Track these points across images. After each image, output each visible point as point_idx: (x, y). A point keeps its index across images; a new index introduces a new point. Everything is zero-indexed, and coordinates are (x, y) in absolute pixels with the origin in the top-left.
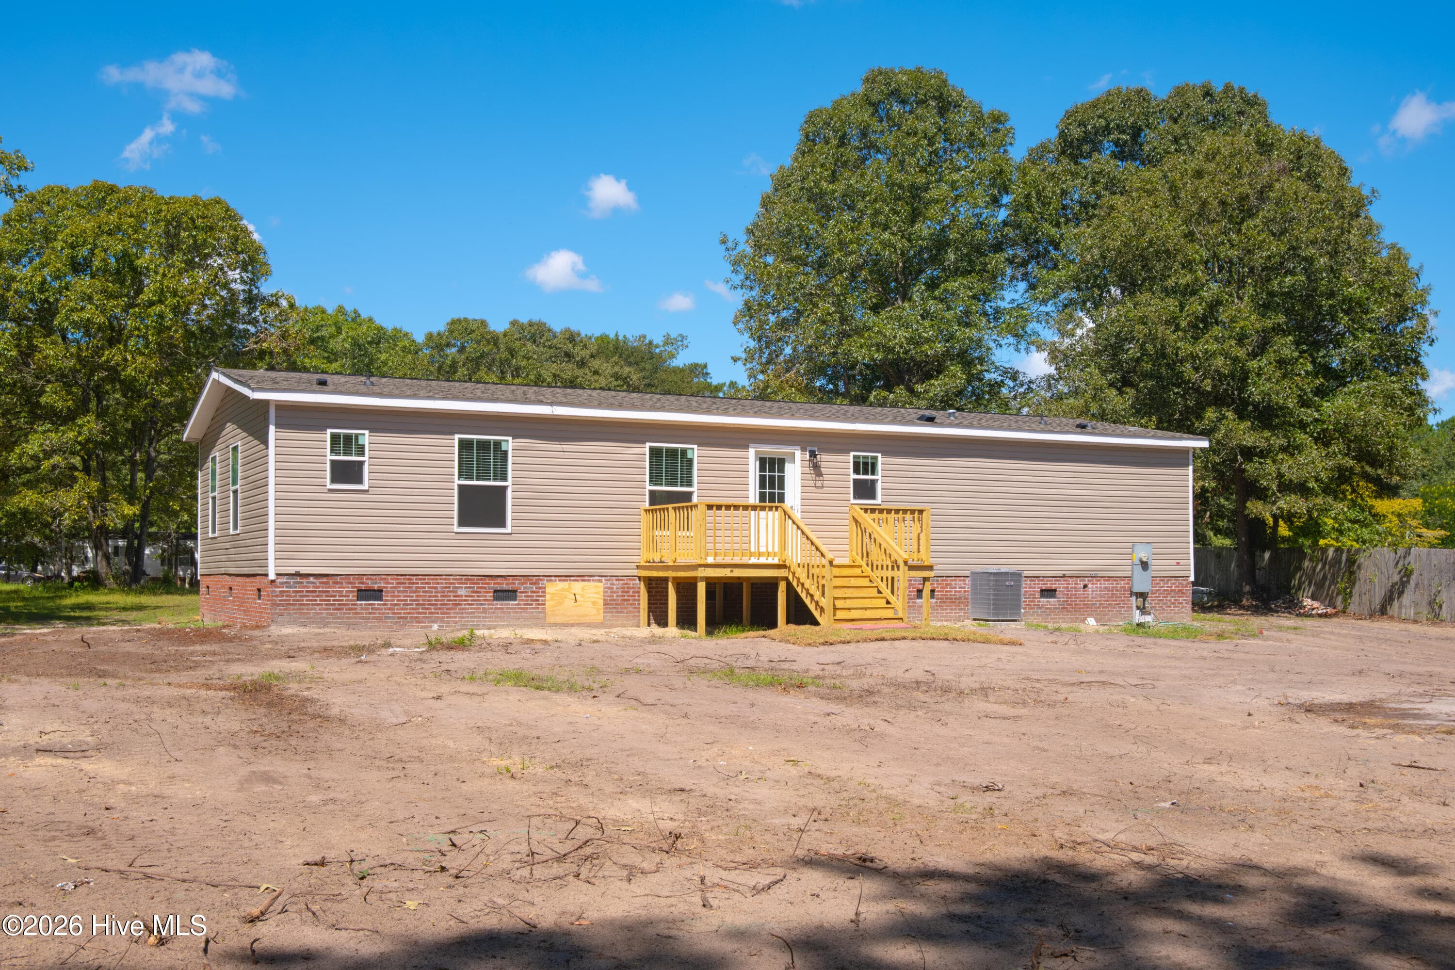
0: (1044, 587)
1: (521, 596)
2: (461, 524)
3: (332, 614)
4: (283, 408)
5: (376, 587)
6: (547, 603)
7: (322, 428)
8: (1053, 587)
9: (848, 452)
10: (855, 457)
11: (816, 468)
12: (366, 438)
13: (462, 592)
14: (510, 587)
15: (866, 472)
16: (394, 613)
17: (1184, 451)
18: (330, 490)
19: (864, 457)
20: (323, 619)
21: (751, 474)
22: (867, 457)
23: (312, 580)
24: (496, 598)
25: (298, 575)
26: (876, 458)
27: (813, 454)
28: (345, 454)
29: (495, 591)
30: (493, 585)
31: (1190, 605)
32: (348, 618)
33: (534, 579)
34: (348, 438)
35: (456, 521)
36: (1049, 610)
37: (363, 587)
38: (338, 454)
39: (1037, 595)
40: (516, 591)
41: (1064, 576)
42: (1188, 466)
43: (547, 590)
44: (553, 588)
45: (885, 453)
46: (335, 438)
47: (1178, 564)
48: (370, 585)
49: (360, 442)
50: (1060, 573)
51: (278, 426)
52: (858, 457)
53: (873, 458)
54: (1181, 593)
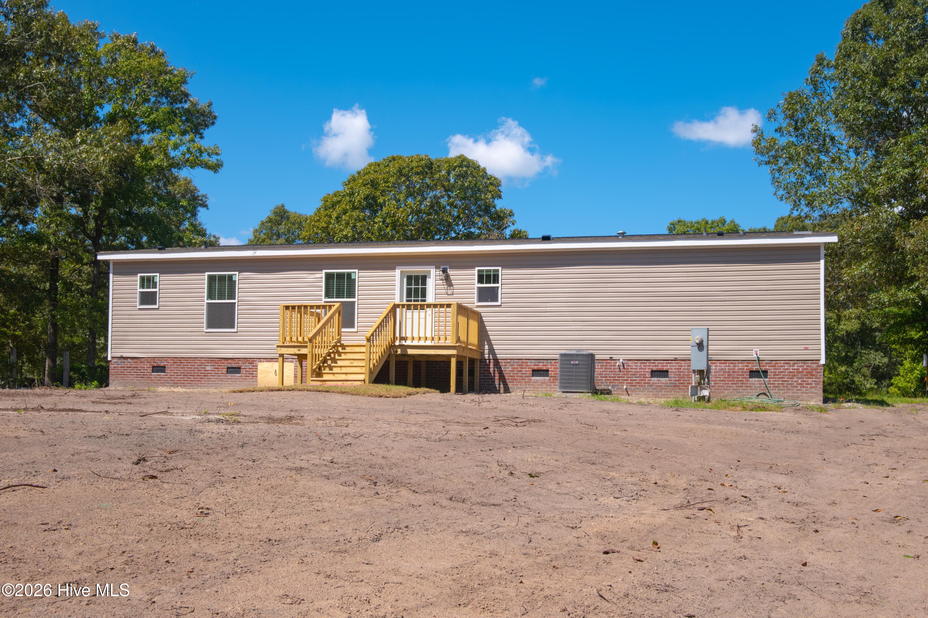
0: (655, 369)
1: (243, 371)
2: (209, 326)
3: (139, 380)
4: (119, 264)
5: (162, 365)
6: (259, 375)
7: (135, 274)
8: (665, 368)
9: (473, 267)
10: (479, 271)
11: (447, 279)
12: (157, 277)
13: (208, 368)
14: (236, 366)
15: (488, 282)
16: (171, 380)
17: (815, 248)
18: (140, 309)
19: (487, 271)
20: (134, 383)
21: (398, 287)
22: (490, 271)
23: (129, 360)
24: (228, 372)
25: (122, 357)
26: (498, 271)
27: (444, 271)
28: (147, 288)
29: (228, 368)
30: (227, 364)
31: (821, 386)
32: (148, 383)
33: (252, 362)
34: (149, 279)
35: (205, 325)
36: (660, 388)
37: (155, 364)
38: (143, 288)
39: (648, 375)
40: (240, 368)
41: (676, 360)
42: (819, 260)
43: (259, 367)
44: (262, 367)
45: (504, 267)
46: (142, 279)
47: (806, 349)
48: (159, 363)
49: (155, 281)
50: (672, 357)
51: (114, 274)
52: (483, 271)
53: (494, 271)
54: (810, 374)
